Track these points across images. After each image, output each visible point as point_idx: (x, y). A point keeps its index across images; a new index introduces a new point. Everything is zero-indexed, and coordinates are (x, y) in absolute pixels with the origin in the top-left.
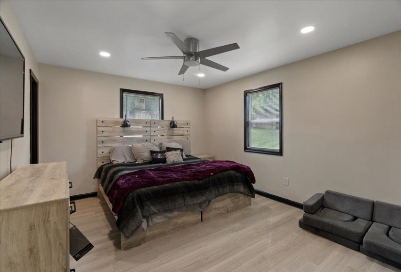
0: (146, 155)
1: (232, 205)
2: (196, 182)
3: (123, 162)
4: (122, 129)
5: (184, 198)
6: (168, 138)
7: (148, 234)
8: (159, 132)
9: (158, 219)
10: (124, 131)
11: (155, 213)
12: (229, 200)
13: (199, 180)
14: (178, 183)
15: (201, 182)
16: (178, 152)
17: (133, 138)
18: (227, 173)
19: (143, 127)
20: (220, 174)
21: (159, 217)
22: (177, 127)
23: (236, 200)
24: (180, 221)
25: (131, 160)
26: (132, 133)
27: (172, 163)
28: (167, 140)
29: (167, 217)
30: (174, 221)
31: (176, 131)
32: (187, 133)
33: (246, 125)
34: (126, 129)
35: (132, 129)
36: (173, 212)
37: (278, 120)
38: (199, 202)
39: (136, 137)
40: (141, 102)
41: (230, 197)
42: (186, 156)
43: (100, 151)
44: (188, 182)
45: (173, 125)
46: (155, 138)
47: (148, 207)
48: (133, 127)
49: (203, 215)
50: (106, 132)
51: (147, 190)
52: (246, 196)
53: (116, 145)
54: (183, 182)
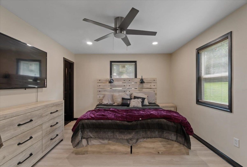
0: (119, 101)
1: (163, 149)
2: (126, 123)
3: (107, 103)
4: (110, 84)
5: (113, 132)
6: (139, 90)
7: (89, 149)
8: (133, 86)
9: (94, 142)
10: (111, 85)
11: (92, 138)
12: (160, 143)
13: (128, 121)
14: (110, 121)
15: (129, 124)
16: (140, 100)
17: (116, 90)
18: (157, 120)
19: (122, 83)
20: (149, 120)
21: (95, 141)
22: (144, 83)
23: (169, 146)
24: (113, 148)
25: (112, 103)
26: (116, 86)
27: (133, 107)
28: (138, 92)
29: (101, 143)
30: (108, 146)
31: (145, 85)
32: (154, 87)
33: (199, 80)
34: (112, 84)
35: (116, 84)
36: (105, 140)
37: (226, 74)
38: (126, 138)
39: (118, 89)
40: (123, 68)
41: (161, 141)
42: (149, 103)
43: (98, 96)
44: (118, 121)
45: (142, 82)
46: (130, 90)
47: (87, 132)
48: (115, 83)
49: (133, 150)
50: (102, 86)
51: (88, 122)
52: (182, 145)
53: (106, 93)
54: (114, 121)
